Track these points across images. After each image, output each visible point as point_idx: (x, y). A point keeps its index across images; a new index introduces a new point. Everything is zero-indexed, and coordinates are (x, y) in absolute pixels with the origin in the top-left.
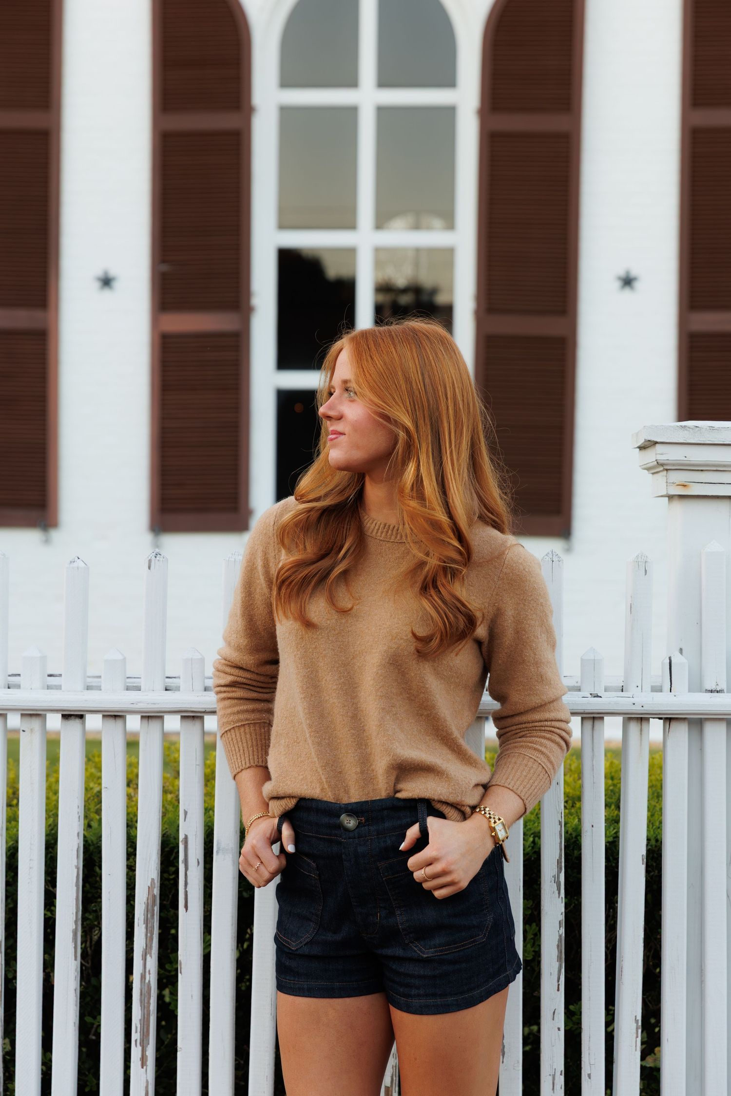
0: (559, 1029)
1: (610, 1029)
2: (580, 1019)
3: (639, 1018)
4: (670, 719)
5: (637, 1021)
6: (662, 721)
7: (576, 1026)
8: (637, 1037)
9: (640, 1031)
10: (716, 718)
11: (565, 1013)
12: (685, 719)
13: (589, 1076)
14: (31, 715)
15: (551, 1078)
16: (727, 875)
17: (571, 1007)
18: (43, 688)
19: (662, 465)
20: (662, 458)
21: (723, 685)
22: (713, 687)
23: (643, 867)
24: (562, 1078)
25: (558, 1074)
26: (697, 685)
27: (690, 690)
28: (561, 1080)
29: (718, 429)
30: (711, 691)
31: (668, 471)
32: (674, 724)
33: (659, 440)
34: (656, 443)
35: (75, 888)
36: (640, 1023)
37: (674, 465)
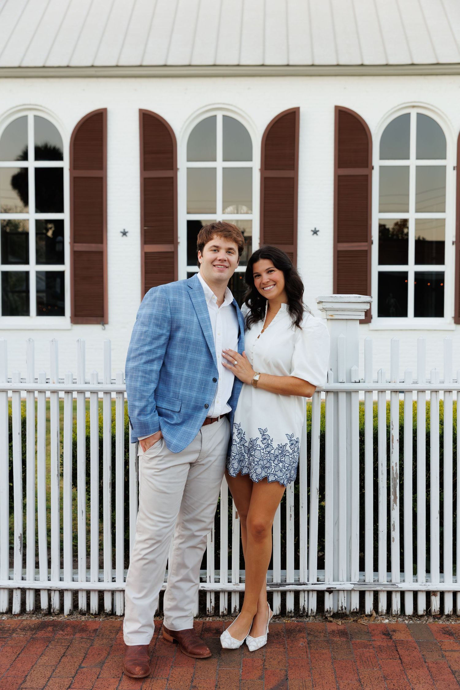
0: (292, 492)
1: (309, 494)
2: (299, 490)
3: (318, 488)
4: (328, 392)
5: (317, 489)
6: (325, 392)
7: (298, 492)
8: (317, 494)
9: (318, 492)
10: (343, 391)
11: (294, 488)
12: (333, 391)
13: (302, 507)
14: (119, 393)
15: (290, 508)
16: (347, 442)
17: (296, 486)
18: (123, 384)
19: (325, 309)
20: (324, 307)
21: (345, 381)
22: (342, 381)
23: (319, 440)
24: (294, 508)
25: (292, 506)
26: (337, 381)
27: (334, 382)
28: (293, 509)
29: (343, 297)
30: (341, 383)
31: (327, 311)
32: (329, 393)
33: (323, 301)
34: (323, 302)
35: (135, 449)
36: (318, 490)
37: (328, 309)
